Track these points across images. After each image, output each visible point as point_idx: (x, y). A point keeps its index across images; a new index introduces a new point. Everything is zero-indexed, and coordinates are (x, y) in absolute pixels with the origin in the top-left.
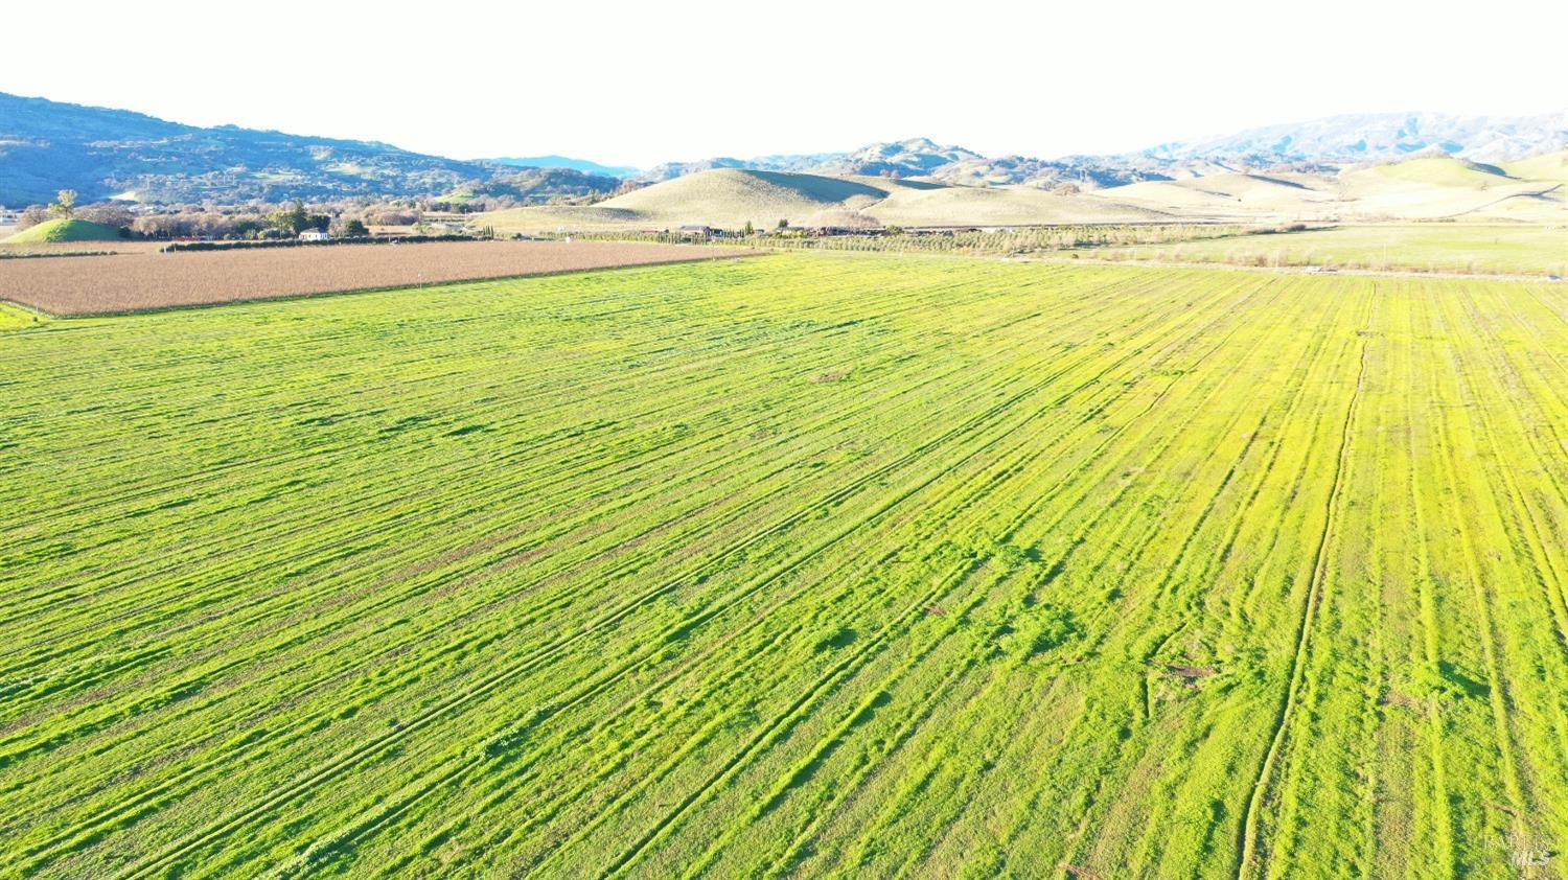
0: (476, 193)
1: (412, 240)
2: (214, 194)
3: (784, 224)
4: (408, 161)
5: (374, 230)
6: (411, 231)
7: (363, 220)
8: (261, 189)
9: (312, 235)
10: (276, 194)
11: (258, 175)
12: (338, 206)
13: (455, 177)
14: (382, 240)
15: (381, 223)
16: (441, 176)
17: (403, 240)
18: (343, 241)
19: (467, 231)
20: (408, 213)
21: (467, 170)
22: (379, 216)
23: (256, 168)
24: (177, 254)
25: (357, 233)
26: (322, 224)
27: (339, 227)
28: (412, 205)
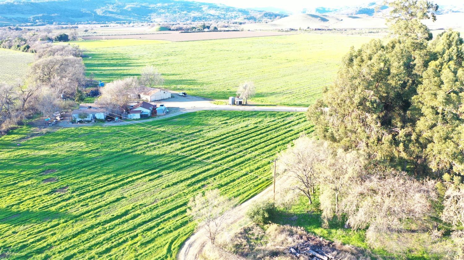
0: (245, 19)
1: (227, 31)
2: (179, 19)
3: (309, 28)
4: (228, 9)
5: (219, 29)
6: (227, 29)
7: (216, 26)
8: (191, 18)
9: (206, 30)
10: (195, 19)
11: (189, 14)
12: (210, 22)
13: (240, 14)
14: (220, 31)
15: (221, 27)
16: (237, 13)
17: (225, 31)
18: (213, 31)
19: (238, 29)
20: (226, 25)
21: (244, 12)
22: (220, 25)
23: (189, 12)
24: (182, 33)
25: (215, 29)
26: (208, 27)
27: (212, 28)
28: (228, 22)
